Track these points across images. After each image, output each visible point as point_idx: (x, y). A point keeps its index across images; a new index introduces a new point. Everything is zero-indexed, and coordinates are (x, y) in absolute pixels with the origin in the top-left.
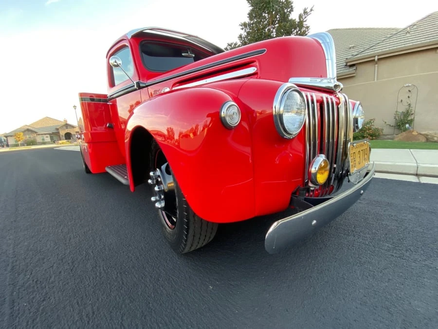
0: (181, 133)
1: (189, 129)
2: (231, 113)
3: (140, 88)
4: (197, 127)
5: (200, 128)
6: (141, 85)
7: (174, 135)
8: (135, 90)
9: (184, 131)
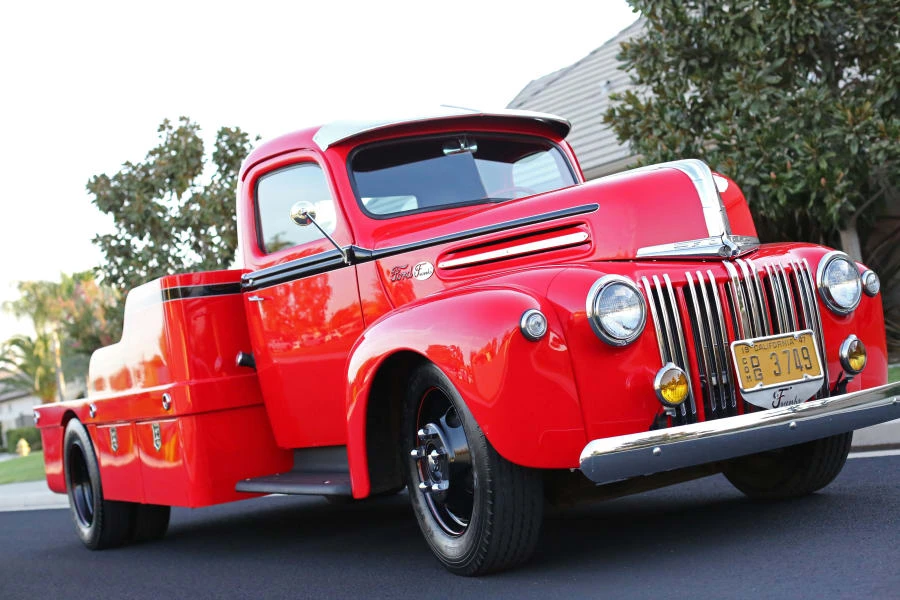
0: (473, 355)
1: (485, 344)
2: (534, 322)
3: (354, 260)
4: (495, 341)
5: (499, 342)
6: (357, 254)
7: (462, 358)
8: (342, 265)
9: (478, 349)
